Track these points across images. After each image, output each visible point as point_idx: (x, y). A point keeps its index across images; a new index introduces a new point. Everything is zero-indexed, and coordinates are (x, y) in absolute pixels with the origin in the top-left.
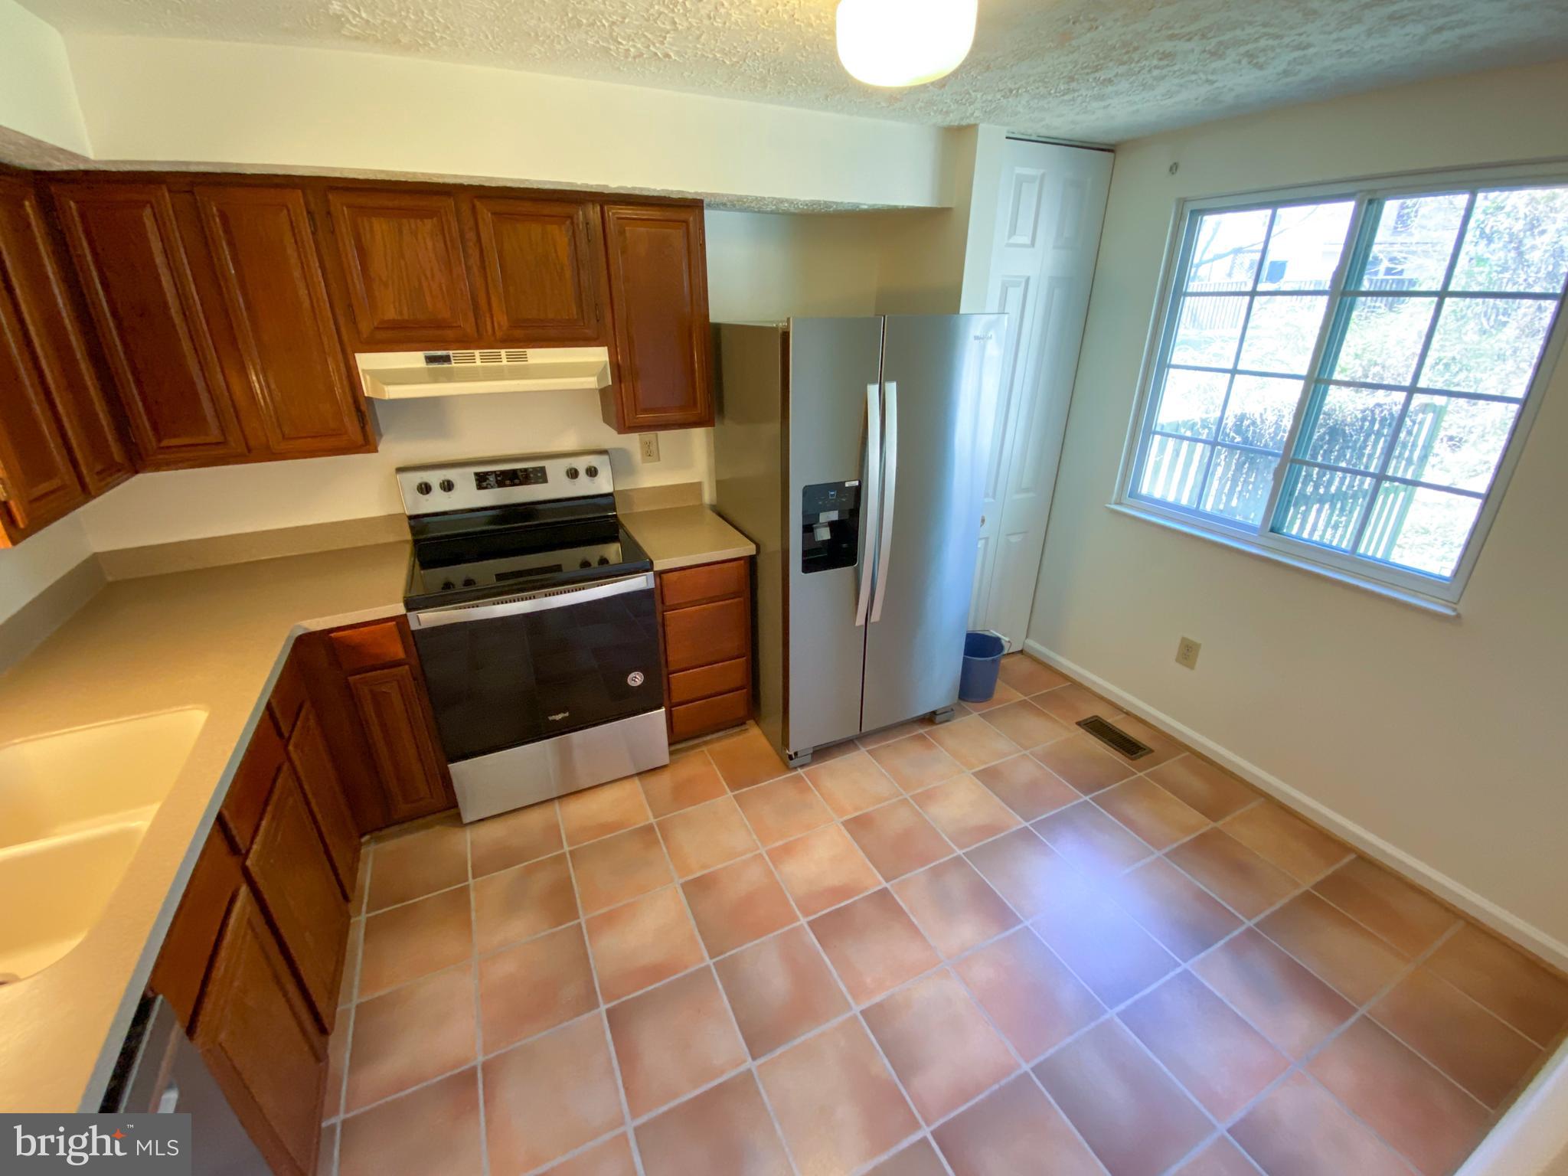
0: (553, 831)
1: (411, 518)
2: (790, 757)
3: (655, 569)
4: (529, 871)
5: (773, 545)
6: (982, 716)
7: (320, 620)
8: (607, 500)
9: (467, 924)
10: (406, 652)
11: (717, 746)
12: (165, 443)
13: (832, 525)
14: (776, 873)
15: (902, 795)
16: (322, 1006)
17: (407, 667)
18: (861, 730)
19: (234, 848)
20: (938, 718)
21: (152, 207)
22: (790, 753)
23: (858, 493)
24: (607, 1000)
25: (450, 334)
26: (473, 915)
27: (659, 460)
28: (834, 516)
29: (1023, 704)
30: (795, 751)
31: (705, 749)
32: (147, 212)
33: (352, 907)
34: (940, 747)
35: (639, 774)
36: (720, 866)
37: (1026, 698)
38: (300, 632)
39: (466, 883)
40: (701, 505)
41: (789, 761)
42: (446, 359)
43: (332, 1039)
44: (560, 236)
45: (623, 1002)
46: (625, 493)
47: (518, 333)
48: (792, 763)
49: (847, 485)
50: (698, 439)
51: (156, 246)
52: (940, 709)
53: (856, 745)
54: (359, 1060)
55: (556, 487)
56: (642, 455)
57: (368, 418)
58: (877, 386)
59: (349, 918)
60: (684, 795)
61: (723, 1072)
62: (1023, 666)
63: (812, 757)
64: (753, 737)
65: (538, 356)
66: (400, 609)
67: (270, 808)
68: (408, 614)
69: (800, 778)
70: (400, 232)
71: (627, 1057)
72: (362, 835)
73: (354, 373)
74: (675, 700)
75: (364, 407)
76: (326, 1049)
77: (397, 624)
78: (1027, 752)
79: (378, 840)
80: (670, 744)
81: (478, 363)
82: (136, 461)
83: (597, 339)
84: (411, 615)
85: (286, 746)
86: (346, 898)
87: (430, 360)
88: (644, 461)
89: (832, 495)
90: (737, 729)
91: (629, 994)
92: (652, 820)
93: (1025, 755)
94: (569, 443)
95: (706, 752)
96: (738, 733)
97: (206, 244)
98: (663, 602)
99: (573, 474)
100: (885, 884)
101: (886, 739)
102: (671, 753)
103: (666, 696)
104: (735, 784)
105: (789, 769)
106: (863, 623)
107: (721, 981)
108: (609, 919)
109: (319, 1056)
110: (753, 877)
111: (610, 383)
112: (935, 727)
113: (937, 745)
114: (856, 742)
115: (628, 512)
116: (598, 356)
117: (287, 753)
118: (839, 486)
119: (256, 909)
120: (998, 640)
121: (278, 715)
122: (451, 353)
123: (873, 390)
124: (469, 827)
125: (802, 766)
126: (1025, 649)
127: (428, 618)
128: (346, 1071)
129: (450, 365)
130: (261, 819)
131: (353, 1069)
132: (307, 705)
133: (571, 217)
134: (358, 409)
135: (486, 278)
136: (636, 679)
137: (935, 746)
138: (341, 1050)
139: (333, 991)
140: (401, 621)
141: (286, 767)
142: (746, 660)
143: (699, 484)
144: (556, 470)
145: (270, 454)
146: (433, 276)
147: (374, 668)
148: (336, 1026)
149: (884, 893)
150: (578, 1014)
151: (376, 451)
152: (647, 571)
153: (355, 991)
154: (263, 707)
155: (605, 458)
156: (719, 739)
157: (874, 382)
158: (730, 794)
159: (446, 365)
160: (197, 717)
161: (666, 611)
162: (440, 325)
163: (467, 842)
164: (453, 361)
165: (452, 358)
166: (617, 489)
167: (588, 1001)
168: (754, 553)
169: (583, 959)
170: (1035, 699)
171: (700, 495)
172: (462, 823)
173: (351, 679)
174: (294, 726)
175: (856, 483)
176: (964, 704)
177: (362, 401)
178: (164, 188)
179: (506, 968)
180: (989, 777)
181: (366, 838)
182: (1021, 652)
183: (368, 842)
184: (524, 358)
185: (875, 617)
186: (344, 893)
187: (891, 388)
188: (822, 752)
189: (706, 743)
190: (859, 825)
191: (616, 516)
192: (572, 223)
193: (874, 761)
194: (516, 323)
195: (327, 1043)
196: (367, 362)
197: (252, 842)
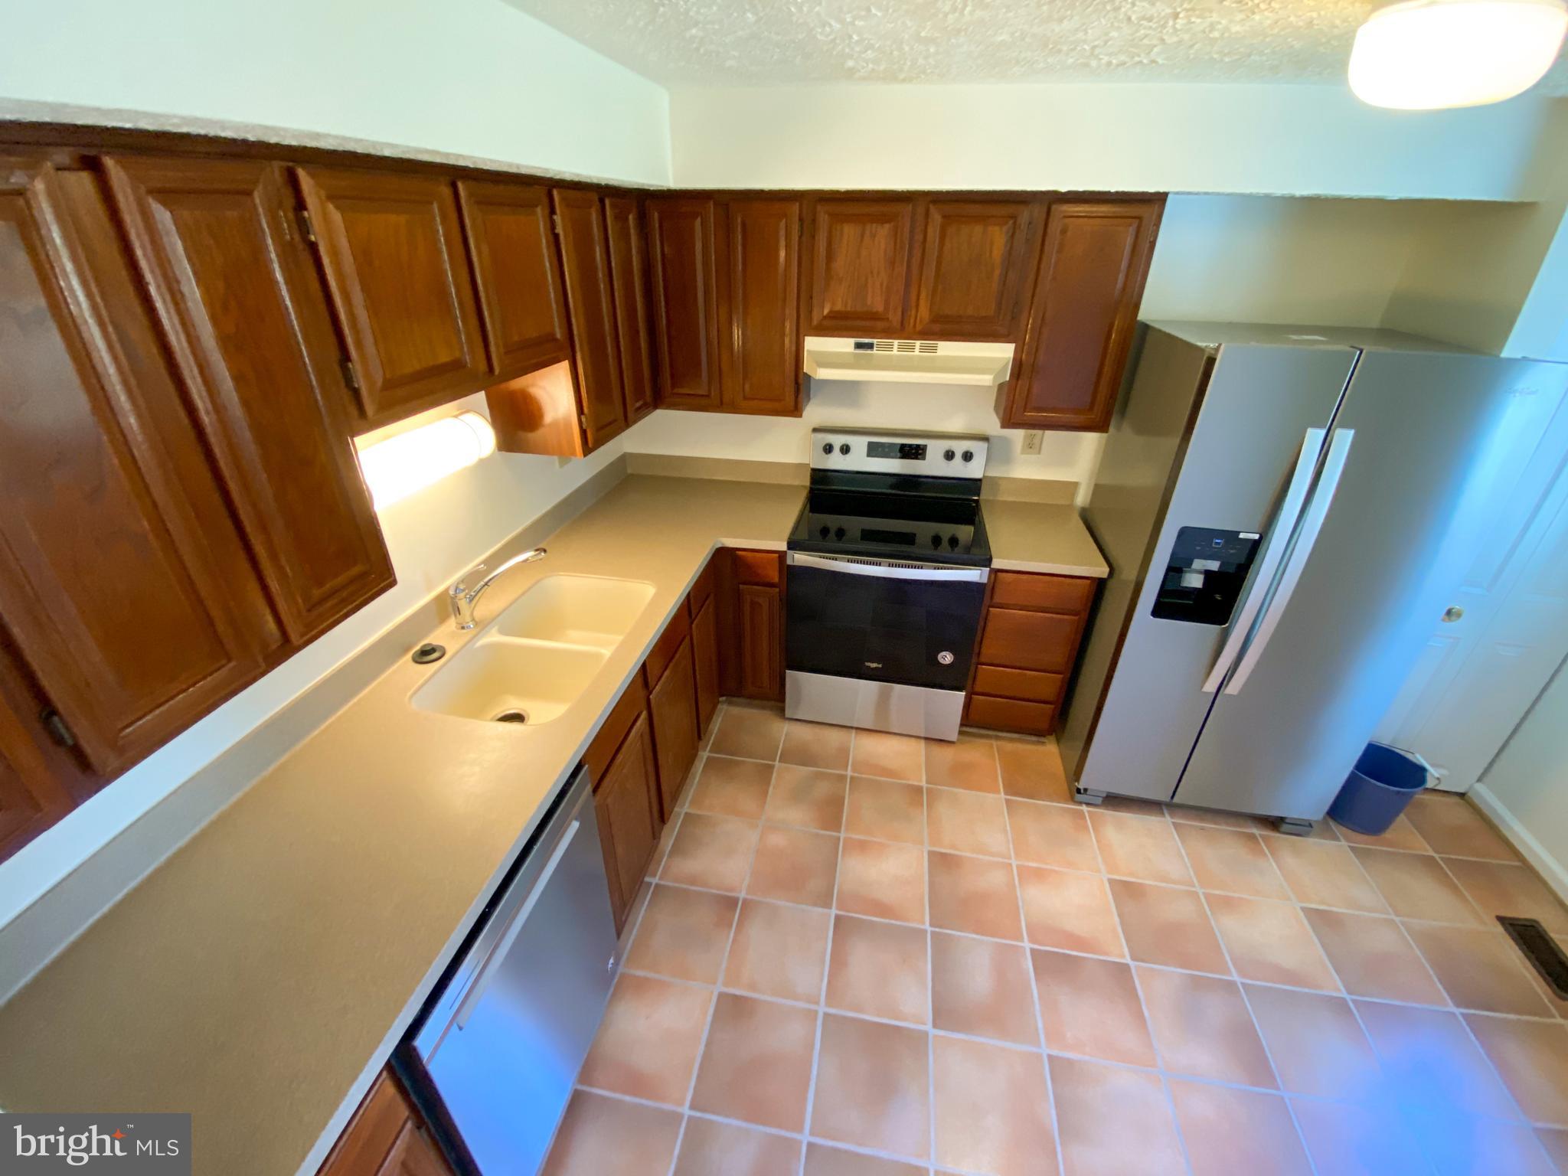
0: (844, 752)
1: (814, 470)
2: (1079, 791)
3: (992, 567)
4: (820, 776)
5: (1129, 574)
6: (1352, 849)
7: (734, 540)
8: (974, 485)
9: (765, 793)
10: (780, 578)
11: (1009, 746)
12: (676, 391)
13: (1208, 574)
14: (1018, 889)
15: (1194, 886)
16: (666, 806)
17: (777, 590)
18: (1172, 797)
19: (646, 684)
20: (1285, 827)
21: (702, 217)
22: (1079, 787)
23: (1254, 549)
24: (838, 908)
25: (880, 325)
26: (771, 789)
27: (1039, 453)
28: (1214, 565)
29: (1428, 862)
30: (1086, 787)
31: (994, 743)
32: (698, 221)
33: (701, 744)
34: (1271, 860)
35: (926, 739)
36: (968, 854)
37: (1436, 856)
38: (720, 546)
39: (773, 763)
40: (1071, 506)
41: (1076, 793)
42: (870, 346)
43: (667, 828)
44: (998, 237)
45: (848, 917)
46: (995, 481)
47: (937, 327)
48: (1078, 797)
49: (1242, 536)
50: (1090, 442)
51: (699, 246)
52: (1291, 819)
53: (1162, 809)
54: (676, 850)
55: (933, 465)
56: (1023, 446)
57: (802, 388)
58: (1323, 432)
59: (697, 751)
60: (960, 775)
61: (905, 1020)
62: (1458, 815)
63: (1103, 801)
64: (1048, 753)
65: (948, 349)
66: (782, 546)
67: (671, 665)
68: (788, 551)
69: (1081, 815)
70: (862, 236)
71: (838, 961)
72: (722, 696)
73: (801, 356)
74: (978, 689)
75: (801, 381)
76: (660, 834)
77: (779, 557)
78: (1397, 919)
79: (730, 703)
80: (962, 725)
81: (895, 352)
82: (658, 400)
83: (1008, 335)
84: (790, 553)
85: (692, 623)
86: (700, 738)
87: (859, 346)
88: (1023, 452)
89: (1217, 543)
90: (1034, 738)
91: (856, 913)
92: (924, 784)
93: (1393, 920)
94: (955, 425)
95: (995, 747)
96: (1033, 743)
97: (728, 246)
98: (992, 597)
99: (949, 455)
100: (1128, 960)
101: (1202, 820)
102: (961, 733)
103: (970, 682)
104: (1011, 788)
105: (1073, 800)
106: (1214, 690)
107: (932, 948)
108: (863, 847)
109: (656, 836)
110: (995, 880)
111: (1008, 379)
112: (1278, 835)
113: (1269, 855)
114: (1164, 808)
115: (991, 498)
116: (1003, 352)
117: (691, 628)
118: (1231, 536)
119: (647, 730)
120: (1421, 771)
121: (692, 601)
122: (875, 341)
123: (1314, 437)
124: (787, 722)
125: (1088, 804)
126: (1469, 794)
127: (801, 558)
128: (667, 852)
129: (871, 352)
130: (665, 670)
131: (672, 853)
132: (712, 596)
133: (1014, 217)
134: (797, 383)
135: (921, 275)
136: (946, 658)
137: (1265, 855)
138: (668, 841)
139: (675, 797)
140: (782, 555)
141: (687, 639)
142: (1063, 678)
143: (1076, 485)
144: (935, 449)
145: (734, 409)
146: (878, 273)
147: (757, 584)
148: (670, 820)
149: (1124, 969)
150: (815, 904)
151: (801, 416)
152: (986, 566)
153: (687, 805)
154: (685, 595)
155: (984, 445)
156: (1011, 740)
157: (1320, 426)
158: (1002, 795)
159: (869, 352)
160: (649, 590)
161: (993, 607)
162: (874, 317)
163: (783, 732)
164: (875, 349)
165: (875, 346)
166: (987, 474)
167: (825, 900)
168: (1105, 576)
169: (831, 868)
170: (1446, 861)
171: (1073, 495)
172: (784, 715)
173: (741, 586)
174: (700, 611)
175: (1256, 537)
176: (1332, 823)
177: (801, 376)
178: (711, 203)
179: (777, 840)
180: (1323, 921)
181: (724, 698)
182: (1462, 795)
183: (724, 702)
184: (934, 349)
185: (1233, 688)
186: (699, 732)
187: (1344, 439)
188: (1114, 801)
189: (997, 738)
190: (1126, 892)
191: (977, 501)
192: (1015, 223)
193: (1176, 836)
194: (936, 319)
195: (662, 829)
196: (813, 344)
197: (656, 685)
